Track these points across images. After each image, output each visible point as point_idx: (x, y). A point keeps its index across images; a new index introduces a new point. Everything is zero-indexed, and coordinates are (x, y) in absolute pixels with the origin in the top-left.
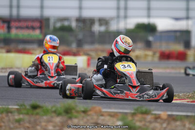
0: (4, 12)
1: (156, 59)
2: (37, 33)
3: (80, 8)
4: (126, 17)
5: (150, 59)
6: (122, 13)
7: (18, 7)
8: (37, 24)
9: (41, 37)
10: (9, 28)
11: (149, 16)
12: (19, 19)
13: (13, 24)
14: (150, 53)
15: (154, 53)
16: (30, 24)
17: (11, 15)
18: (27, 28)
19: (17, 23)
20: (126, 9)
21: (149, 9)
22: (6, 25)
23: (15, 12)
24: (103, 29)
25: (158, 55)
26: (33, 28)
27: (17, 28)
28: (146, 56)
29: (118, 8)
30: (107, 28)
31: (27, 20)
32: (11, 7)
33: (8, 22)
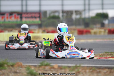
0: (18, 9)
1: (106, 34)
2: (37, 21)
3: (63, 5)
4: (89, 10)
5: (102, 34)
6: (87, 7)
7: (26, 5)
8: (38, 15)
9: (40, 22)
10: (21, 18)
11: (103, 9)
12: (27, 13)
13: (24, 15)
14: (103, 30)
15: (105, 30)
16: (33, 15)
17: (22, 10)
18: (32, 17)
19: (26, 15)
20: (89, 5)
21: (103, 4)
22: (19, 16)
23: (24, 9)
24: (78, 17)
25: (107, 31)
26: (35, 17)
27: (26, 18)
28: (100, 32)
29: (85, 5)
30: (80, 16)
31: (31, 13)
32: (22, 5)
33: (20, 14)
